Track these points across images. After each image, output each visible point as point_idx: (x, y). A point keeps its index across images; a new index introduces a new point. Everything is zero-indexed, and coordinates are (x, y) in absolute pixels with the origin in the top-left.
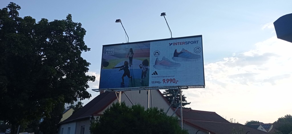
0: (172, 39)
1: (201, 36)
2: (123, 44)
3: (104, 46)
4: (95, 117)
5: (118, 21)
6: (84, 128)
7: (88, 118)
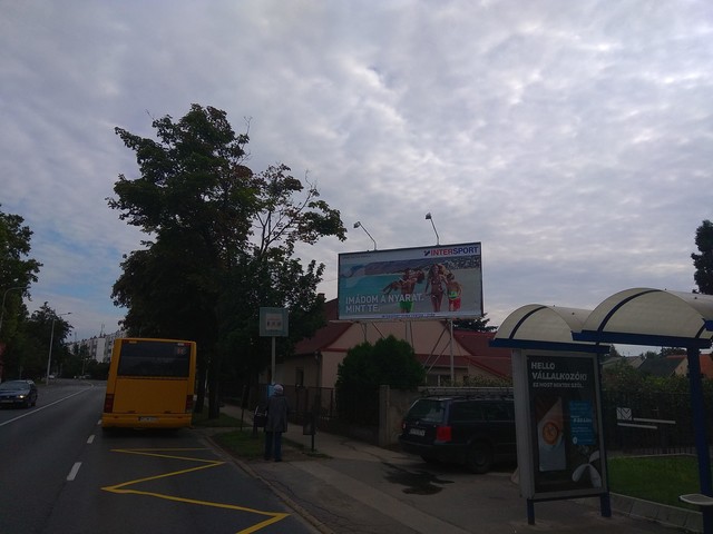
0: (438, 247)
1: (479, 244)
2: (368, 252)
3: (339, 254)
4: (323, 353)
7: (312, 355)
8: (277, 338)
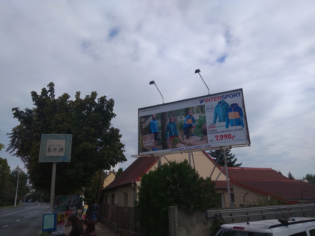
1: (241, 89)
2: (158, 105)
3: (139, 109)
4: (137, 182)
5: (152, 83)
6: (127, 195)
8: (58, 164)
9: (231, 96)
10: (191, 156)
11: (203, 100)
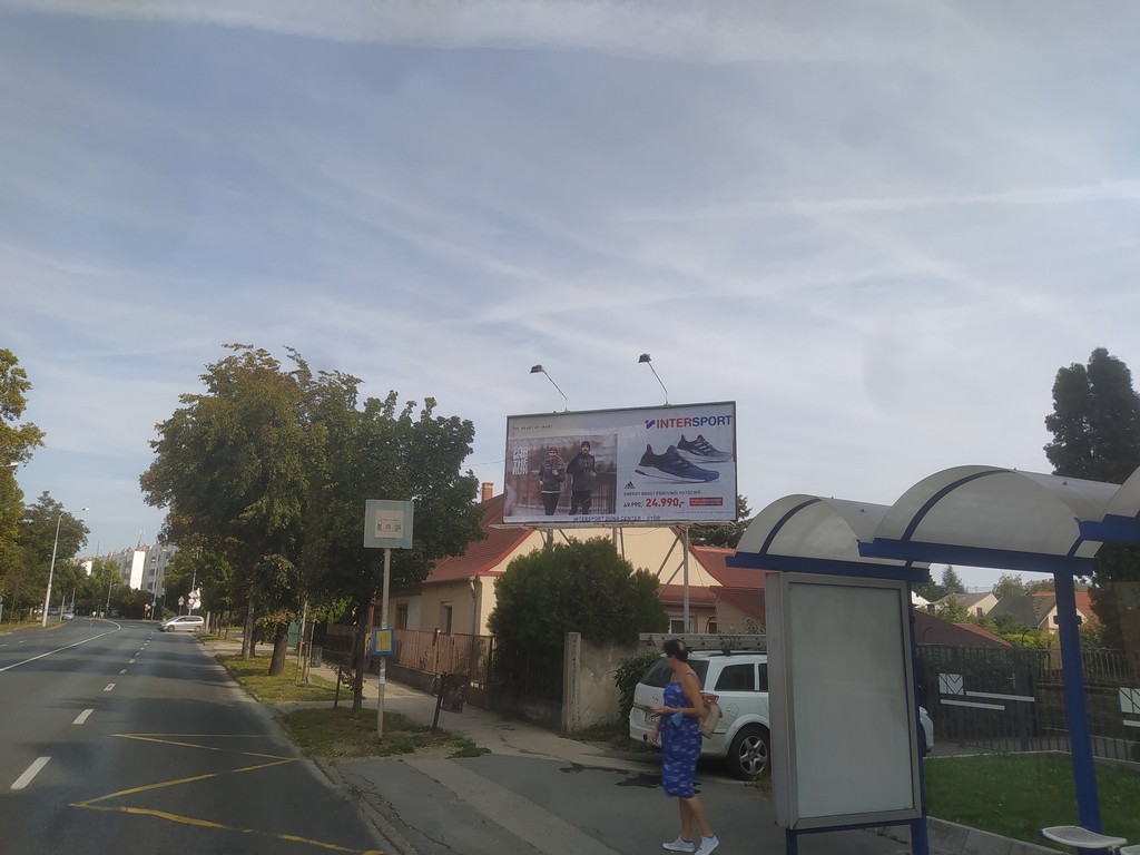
0: (667, 407)
2: (555, 415)
3: (509, 418)
7: (465, 582)
9: (712, 421)
10: (619, 536)
11: (653, 422)
